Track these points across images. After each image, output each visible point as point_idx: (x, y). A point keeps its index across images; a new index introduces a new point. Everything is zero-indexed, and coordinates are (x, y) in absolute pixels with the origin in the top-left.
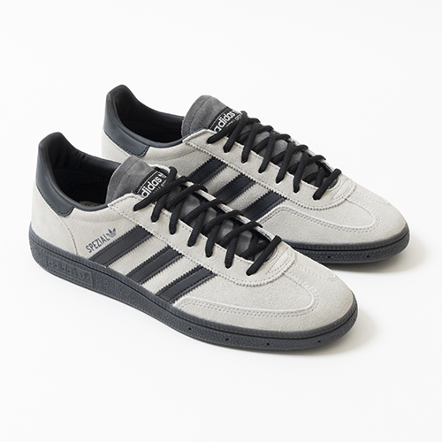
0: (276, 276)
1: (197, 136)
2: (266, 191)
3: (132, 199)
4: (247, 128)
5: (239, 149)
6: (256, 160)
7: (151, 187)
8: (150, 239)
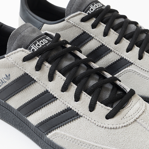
0: (130, 122)
1: (74, 16)
2: (119, 58)
3: (23, 53)
4: (110, 15)
5: (102, 27)
6: (114, 35)
7: (38, 45)
8: (34, 84)
